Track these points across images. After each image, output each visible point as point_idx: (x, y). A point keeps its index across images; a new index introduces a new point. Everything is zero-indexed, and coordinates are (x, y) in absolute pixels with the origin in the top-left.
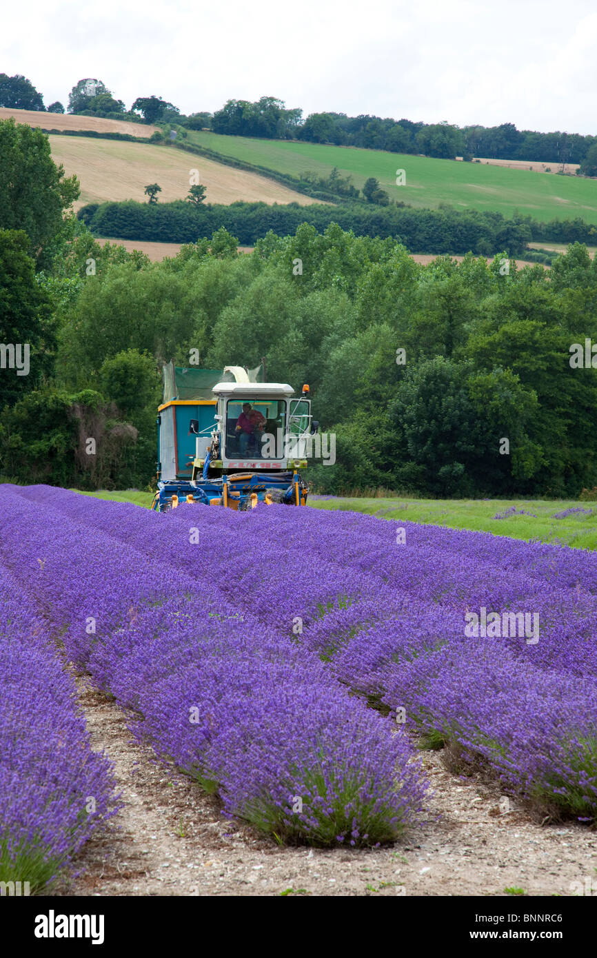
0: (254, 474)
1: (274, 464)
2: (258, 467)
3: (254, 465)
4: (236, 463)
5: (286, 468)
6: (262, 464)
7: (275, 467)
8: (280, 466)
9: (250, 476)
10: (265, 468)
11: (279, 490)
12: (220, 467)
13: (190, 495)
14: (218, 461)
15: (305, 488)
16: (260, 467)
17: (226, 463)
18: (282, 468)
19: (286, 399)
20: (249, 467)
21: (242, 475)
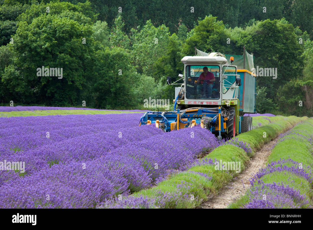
0: (200, 108)
1: (214, 103)
2: (205, 104)
3: (202, 103)
4: (192, 102)
5: (221, 104)
6: (207, 102)
7: (214, 104)
8: (217, 103)
9: (197, 110)
10: (208, 104)
11: (209, 118)
12: (183, 103)
13: (158, 120)
14: (182, 100)
15: (226, 117)
16: (206, 104)
17: (187, 102)
18: (218, 104)
19: (220, 65)
20: (199, 104)
21: (193, 109)
